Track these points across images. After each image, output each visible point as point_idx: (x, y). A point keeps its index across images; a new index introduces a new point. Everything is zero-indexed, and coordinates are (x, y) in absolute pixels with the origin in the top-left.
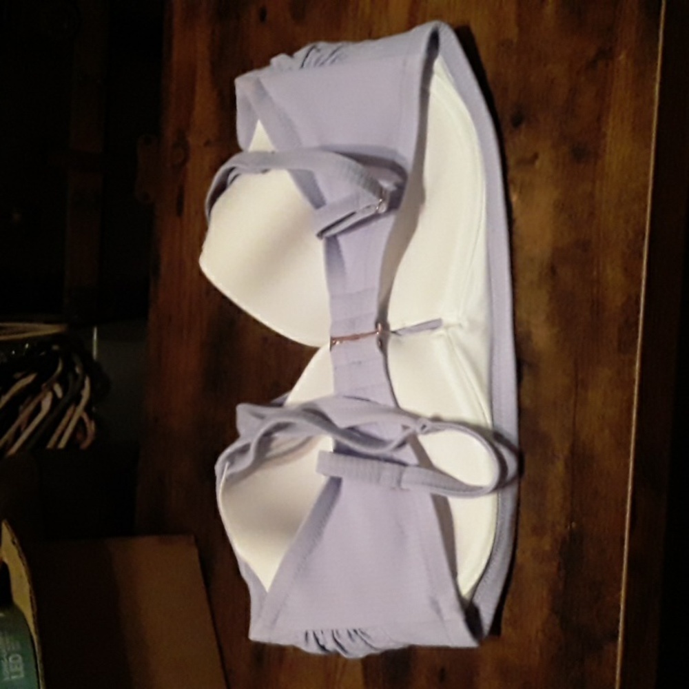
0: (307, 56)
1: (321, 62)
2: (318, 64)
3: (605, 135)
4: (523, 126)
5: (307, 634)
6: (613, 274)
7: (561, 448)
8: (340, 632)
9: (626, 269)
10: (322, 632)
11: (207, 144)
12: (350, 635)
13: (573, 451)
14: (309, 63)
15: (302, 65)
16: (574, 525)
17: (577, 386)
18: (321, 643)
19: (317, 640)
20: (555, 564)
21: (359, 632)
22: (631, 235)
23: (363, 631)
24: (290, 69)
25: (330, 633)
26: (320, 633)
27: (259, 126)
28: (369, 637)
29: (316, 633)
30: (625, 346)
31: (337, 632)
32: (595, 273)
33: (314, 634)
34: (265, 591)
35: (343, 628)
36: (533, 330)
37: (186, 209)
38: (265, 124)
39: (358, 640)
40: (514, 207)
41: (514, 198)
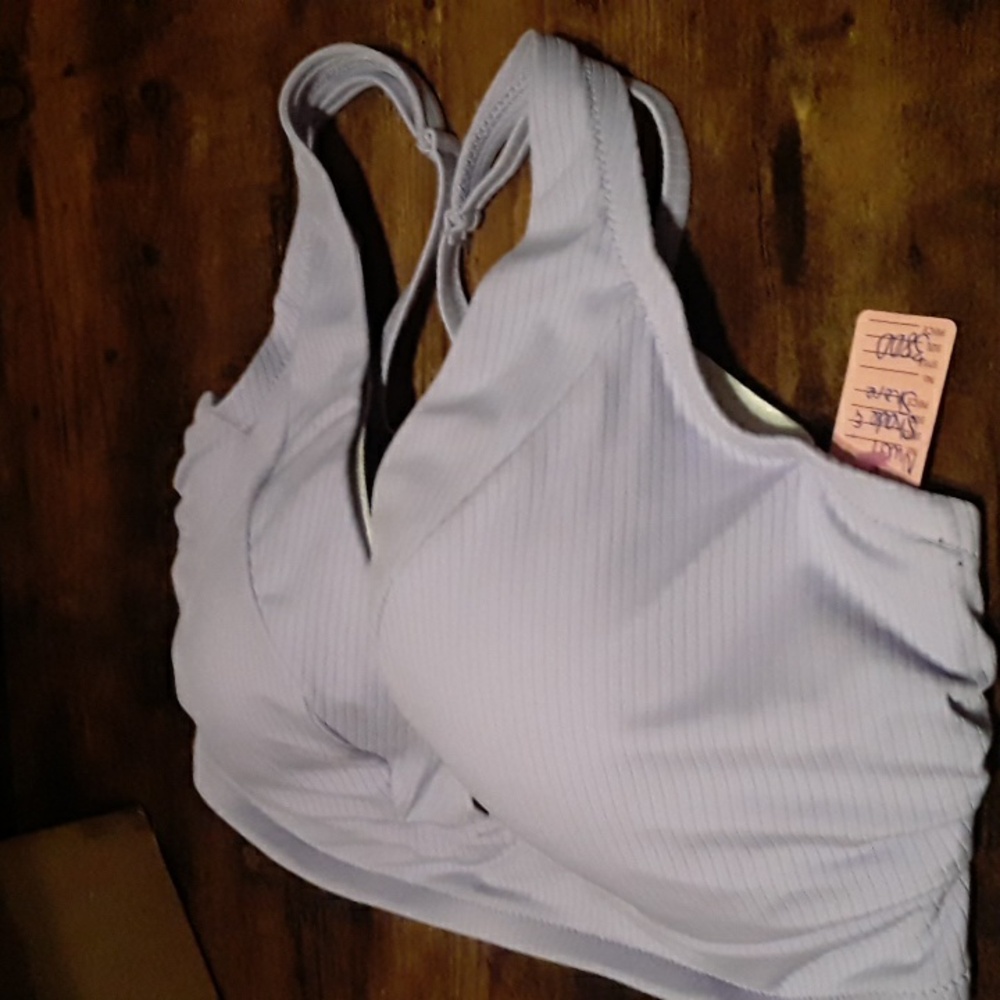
40: (803, 128)
41: (802, 112)
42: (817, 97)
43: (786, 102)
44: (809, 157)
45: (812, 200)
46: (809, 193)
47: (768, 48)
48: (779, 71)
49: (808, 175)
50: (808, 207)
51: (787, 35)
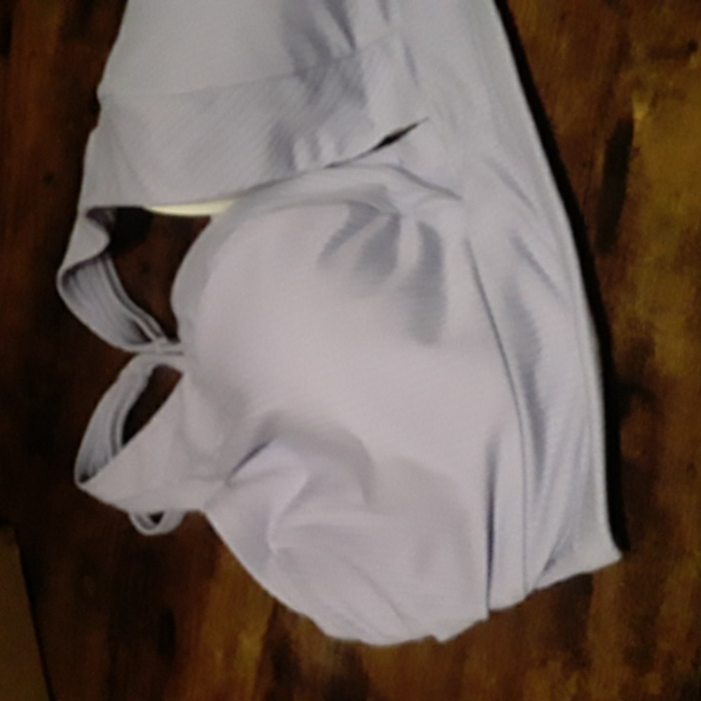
40: (637, 127)
41: (640, 113)
42: (653, 104)
43: (628, 102)
44: (637, 150)
45: (633, 186)
46: (631, 179)
47: (622, 55)
48: (626, 77)
49: (634, 165)
50: (629, 190)
51: (638, 50)
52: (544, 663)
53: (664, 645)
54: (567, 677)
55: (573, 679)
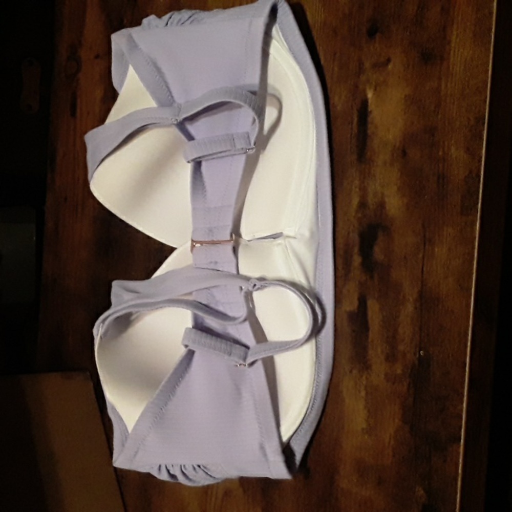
0: (170, 18)
1: (182, 22)
2: (180, 24)
3: (449, 42)
4: (378, 35)
5: (160, 466)
6: (456, 153)
7: (410, 293)
8: (187, 466)
9: (468, 149)
10: (173, 466)
11: (97, 57)
12: (194, 468)
13: (421, 294)
14: (172, 23)
15: (167, 24)
16: (422, 352)
17: (425, 244)
18: (172, 472)
19: (168, 471)
20: (405, 384)
21: (201, 467)
22: (472, 122)
23: (205, 466)
24: (157, 26)
25: (179, 466)
26: (171, 466)
27: (131, 70)
28: (209, 470)
29: (167, 466)
30: (467, 209)
31: (184, 466)
32: (441, 153)
33: (166, 467)
34: (128, 432)
35: (189, 463)
36: (387, 200)
37: (78, 111)
38: (135, 69)
39: (201, 472)
40: (370, 101)
41: (370, 95)
42: (375, 90)
43: (364, 91)
44: (371, 112)
46: (369, 126)
47: (360, 70)
48: (363, 78)
49: (369, 119)
50: (369, 131)
51: (367, 65)
52: (351, 372)
53: (401, 347)
54: (362, 376)
55: (364, 377)
